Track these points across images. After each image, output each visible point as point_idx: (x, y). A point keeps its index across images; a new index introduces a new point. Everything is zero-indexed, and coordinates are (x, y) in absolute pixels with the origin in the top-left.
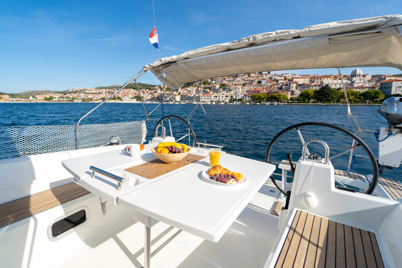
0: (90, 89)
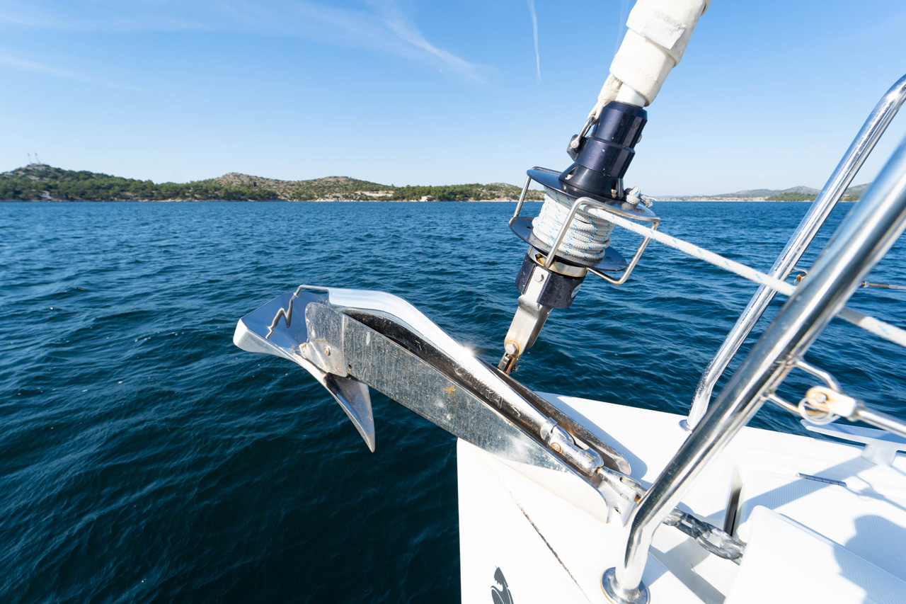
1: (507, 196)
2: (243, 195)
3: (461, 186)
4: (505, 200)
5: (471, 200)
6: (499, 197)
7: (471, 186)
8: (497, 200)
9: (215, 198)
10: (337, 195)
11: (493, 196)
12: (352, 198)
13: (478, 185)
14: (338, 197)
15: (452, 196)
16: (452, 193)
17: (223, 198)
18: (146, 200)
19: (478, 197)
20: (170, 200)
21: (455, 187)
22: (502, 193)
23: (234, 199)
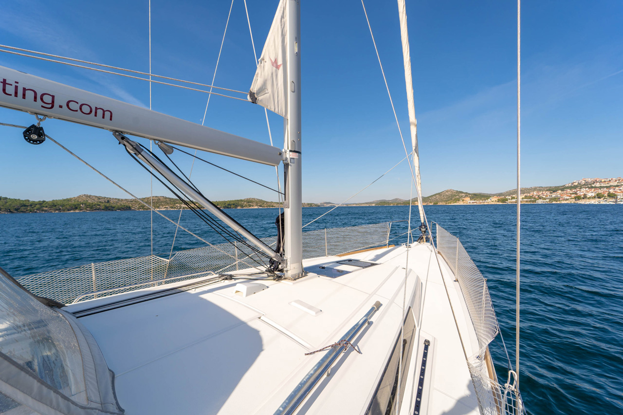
0: (606, 180)
1: (257, 205)
2: (114, 208)
3: (233, 201)
4: (256, 207)
5: (239, 208)
6: (253, 206)
7: (238, 201)
8: (253, 208)
9: (98, 210)
10: (167, 206)
11: (250, 206)
12: (175, 208)
13: (241, 200)
14: (167, 208)
15: (230, 206)
16: (229, 205)
17: (103, 210)
18: (57, 212)
19: (242, 206)
20: (72, 211)
21: (230, 201)
22: (255, 204)
23: (109, 210)
